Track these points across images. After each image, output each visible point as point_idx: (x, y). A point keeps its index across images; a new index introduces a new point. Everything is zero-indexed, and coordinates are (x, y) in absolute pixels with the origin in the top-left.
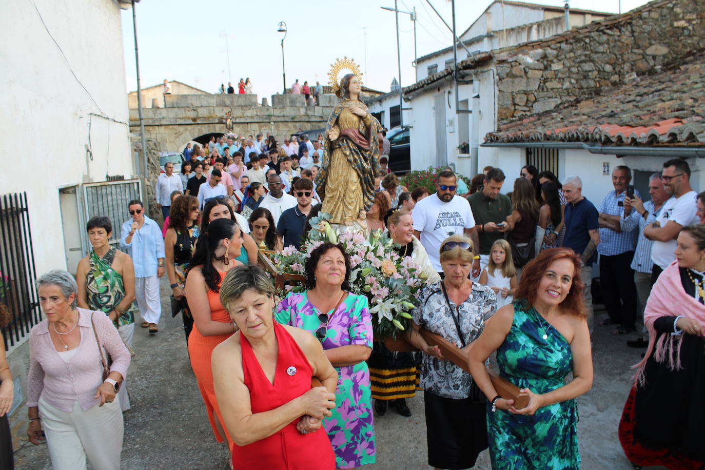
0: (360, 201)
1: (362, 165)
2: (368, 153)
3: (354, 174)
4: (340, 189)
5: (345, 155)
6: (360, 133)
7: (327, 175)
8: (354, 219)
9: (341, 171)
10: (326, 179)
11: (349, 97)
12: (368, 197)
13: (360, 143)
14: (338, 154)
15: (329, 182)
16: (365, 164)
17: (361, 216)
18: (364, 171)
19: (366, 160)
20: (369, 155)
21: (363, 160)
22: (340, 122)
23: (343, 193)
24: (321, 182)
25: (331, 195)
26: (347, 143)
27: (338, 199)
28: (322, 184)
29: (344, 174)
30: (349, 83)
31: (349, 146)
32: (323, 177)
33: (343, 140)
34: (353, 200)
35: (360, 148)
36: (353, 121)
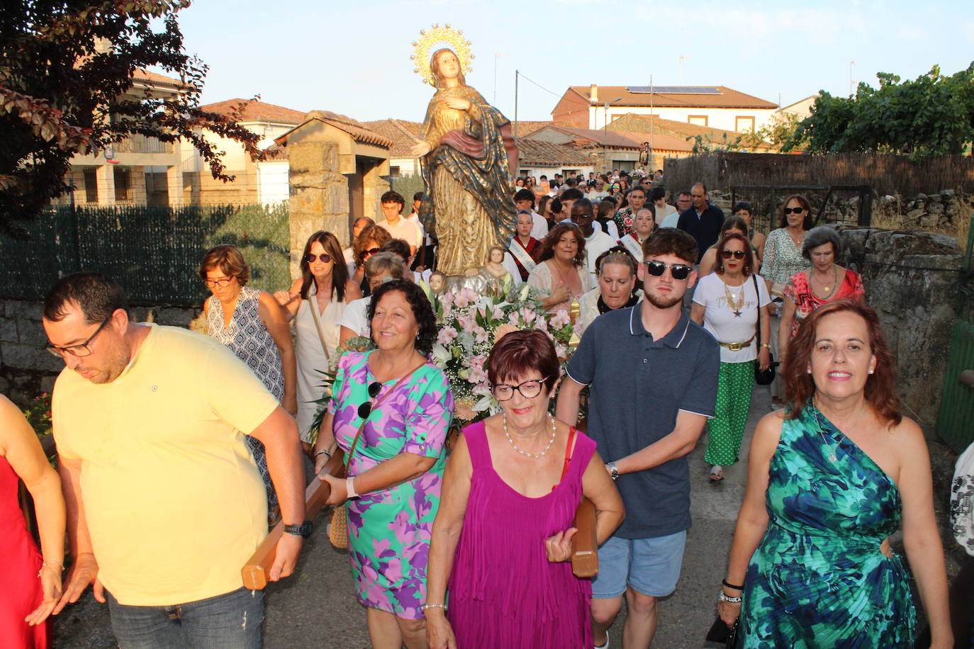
0: (488, 237)
1: (478, 182)
2: (484, 162)
3: (469, 198)
4: (452, 224)
5: (452, 174)
6: (465, 134)
7: (434, 206)
8: (482, 264)
9: (447, 197)
10: (434, 212)
11: (444, 85)
12: (505, 226)
13: (470, 151)
14: (442, 174)
15: (437, 216)
16: (482, 181)
17: (493, 258)
18: (482, 191)
19: (482, 172)
20: (487, 165)
21: (477, 175)
22: (438, 126)
23: (458, 229)
24: (427, 219)
25: (442, 236)
26: (450, 154)
27: (454, 239)
28: (430, 221)
29: (455, 200)
30: (438, 65)
31: (453, 158)
32: (427, 210)
33: (443, 151)
34: (475, 237)
35: (472, 158)
36: (453, 120)
